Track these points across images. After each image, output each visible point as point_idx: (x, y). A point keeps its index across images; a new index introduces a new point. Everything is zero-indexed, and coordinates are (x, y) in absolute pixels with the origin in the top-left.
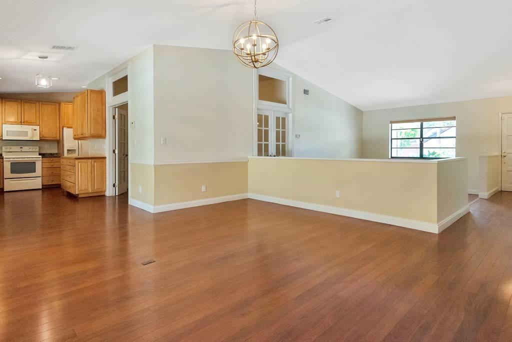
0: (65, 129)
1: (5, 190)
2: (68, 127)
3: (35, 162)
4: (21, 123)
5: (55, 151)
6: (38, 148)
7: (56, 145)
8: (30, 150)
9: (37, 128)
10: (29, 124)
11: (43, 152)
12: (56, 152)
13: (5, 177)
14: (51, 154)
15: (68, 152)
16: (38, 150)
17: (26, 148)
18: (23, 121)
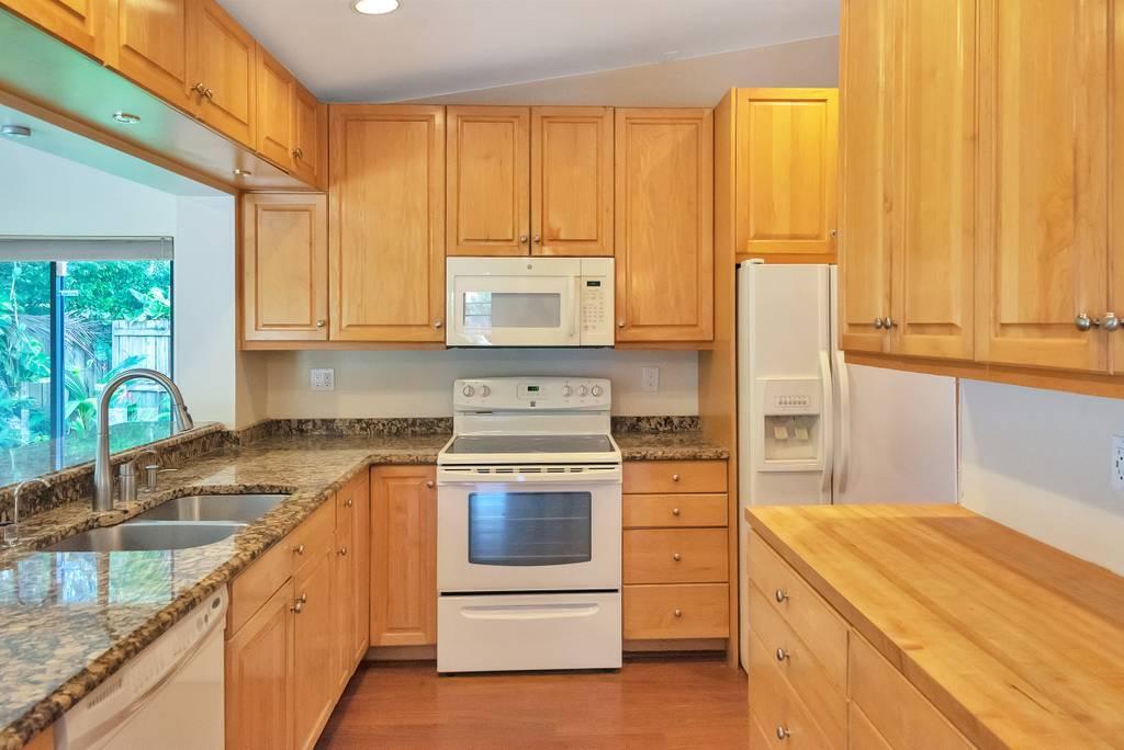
0: (748, 264)
1: (441, 668)
2: (771, 258)
3: (589, 494)
4: (528, 246)
5: (684, 404)
6: (606, 385)
7: (690, 371)
8: (574, 402)
9: (603, 268)
10: (562, 249)
11: (633, 408)
12: (695, 412)
13: (442, 586)
14: (668, 420)
15: (769, 434)
16: (605, 401)
17: (553, 393)
18: (536, 235)
